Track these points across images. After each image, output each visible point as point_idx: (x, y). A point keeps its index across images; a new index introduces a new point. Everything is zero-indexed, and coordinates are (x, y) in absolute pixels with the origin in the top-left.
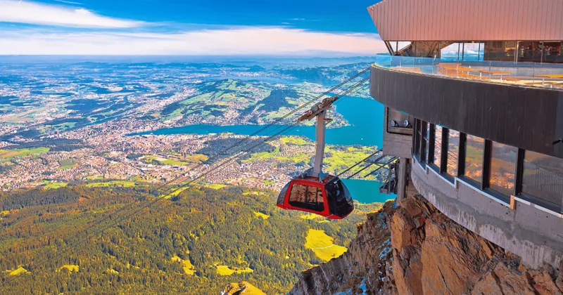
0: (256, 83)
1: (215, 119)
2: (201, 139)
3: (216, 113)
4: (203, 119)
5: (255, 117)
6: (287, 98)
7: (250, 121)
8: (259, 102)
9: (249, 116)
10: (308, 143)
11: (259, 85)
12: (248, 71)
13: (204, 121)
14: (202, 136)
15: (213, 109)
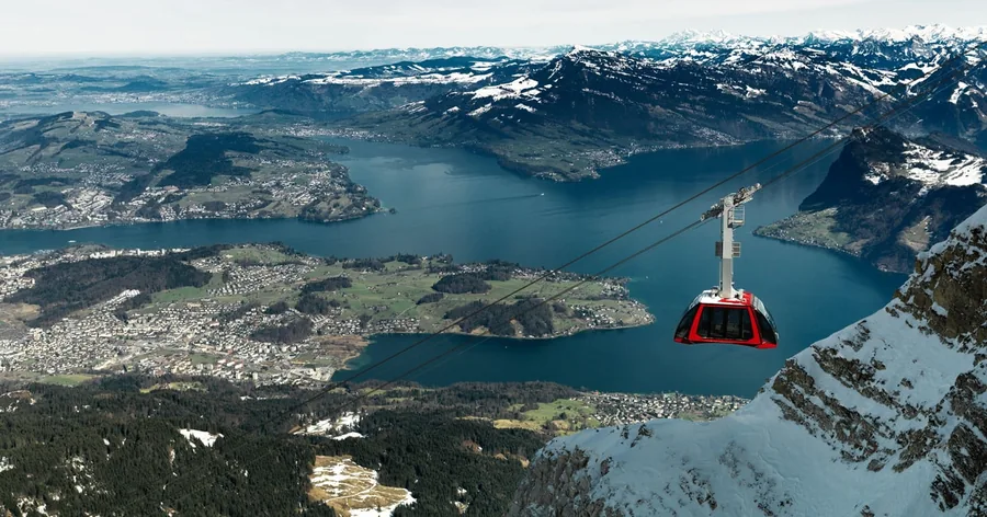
0: (146, 119)
1: (46, 216)
2: (15, 265)
3: (50, 200)
4: (14, 215)
5: (152, 202)
6: (228, 153)
7: (140, 213)
8: (158, 168)
9: (137, 203)
10: (290, 259)
11: (155, 123)
12: (122, 90)
13: (17, 221)
14: (17, 258)
15: (39, 189)
